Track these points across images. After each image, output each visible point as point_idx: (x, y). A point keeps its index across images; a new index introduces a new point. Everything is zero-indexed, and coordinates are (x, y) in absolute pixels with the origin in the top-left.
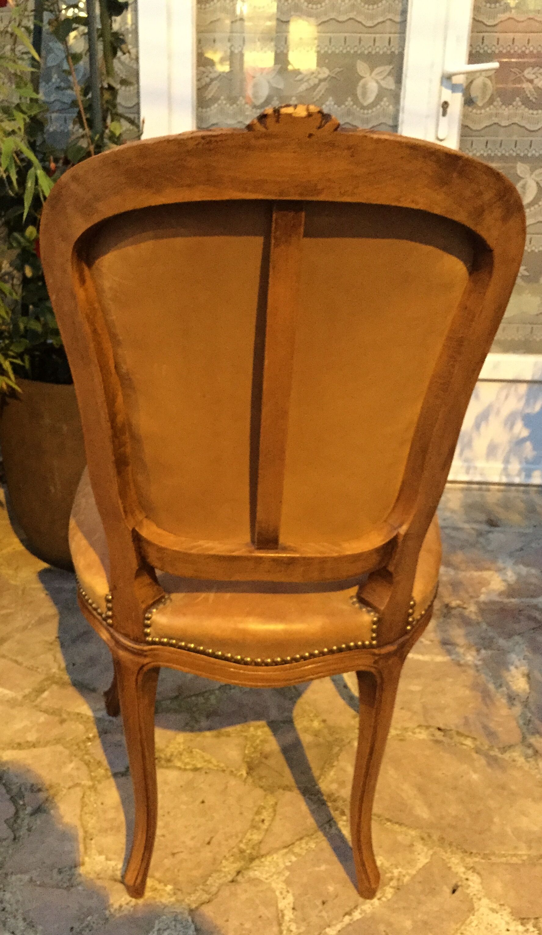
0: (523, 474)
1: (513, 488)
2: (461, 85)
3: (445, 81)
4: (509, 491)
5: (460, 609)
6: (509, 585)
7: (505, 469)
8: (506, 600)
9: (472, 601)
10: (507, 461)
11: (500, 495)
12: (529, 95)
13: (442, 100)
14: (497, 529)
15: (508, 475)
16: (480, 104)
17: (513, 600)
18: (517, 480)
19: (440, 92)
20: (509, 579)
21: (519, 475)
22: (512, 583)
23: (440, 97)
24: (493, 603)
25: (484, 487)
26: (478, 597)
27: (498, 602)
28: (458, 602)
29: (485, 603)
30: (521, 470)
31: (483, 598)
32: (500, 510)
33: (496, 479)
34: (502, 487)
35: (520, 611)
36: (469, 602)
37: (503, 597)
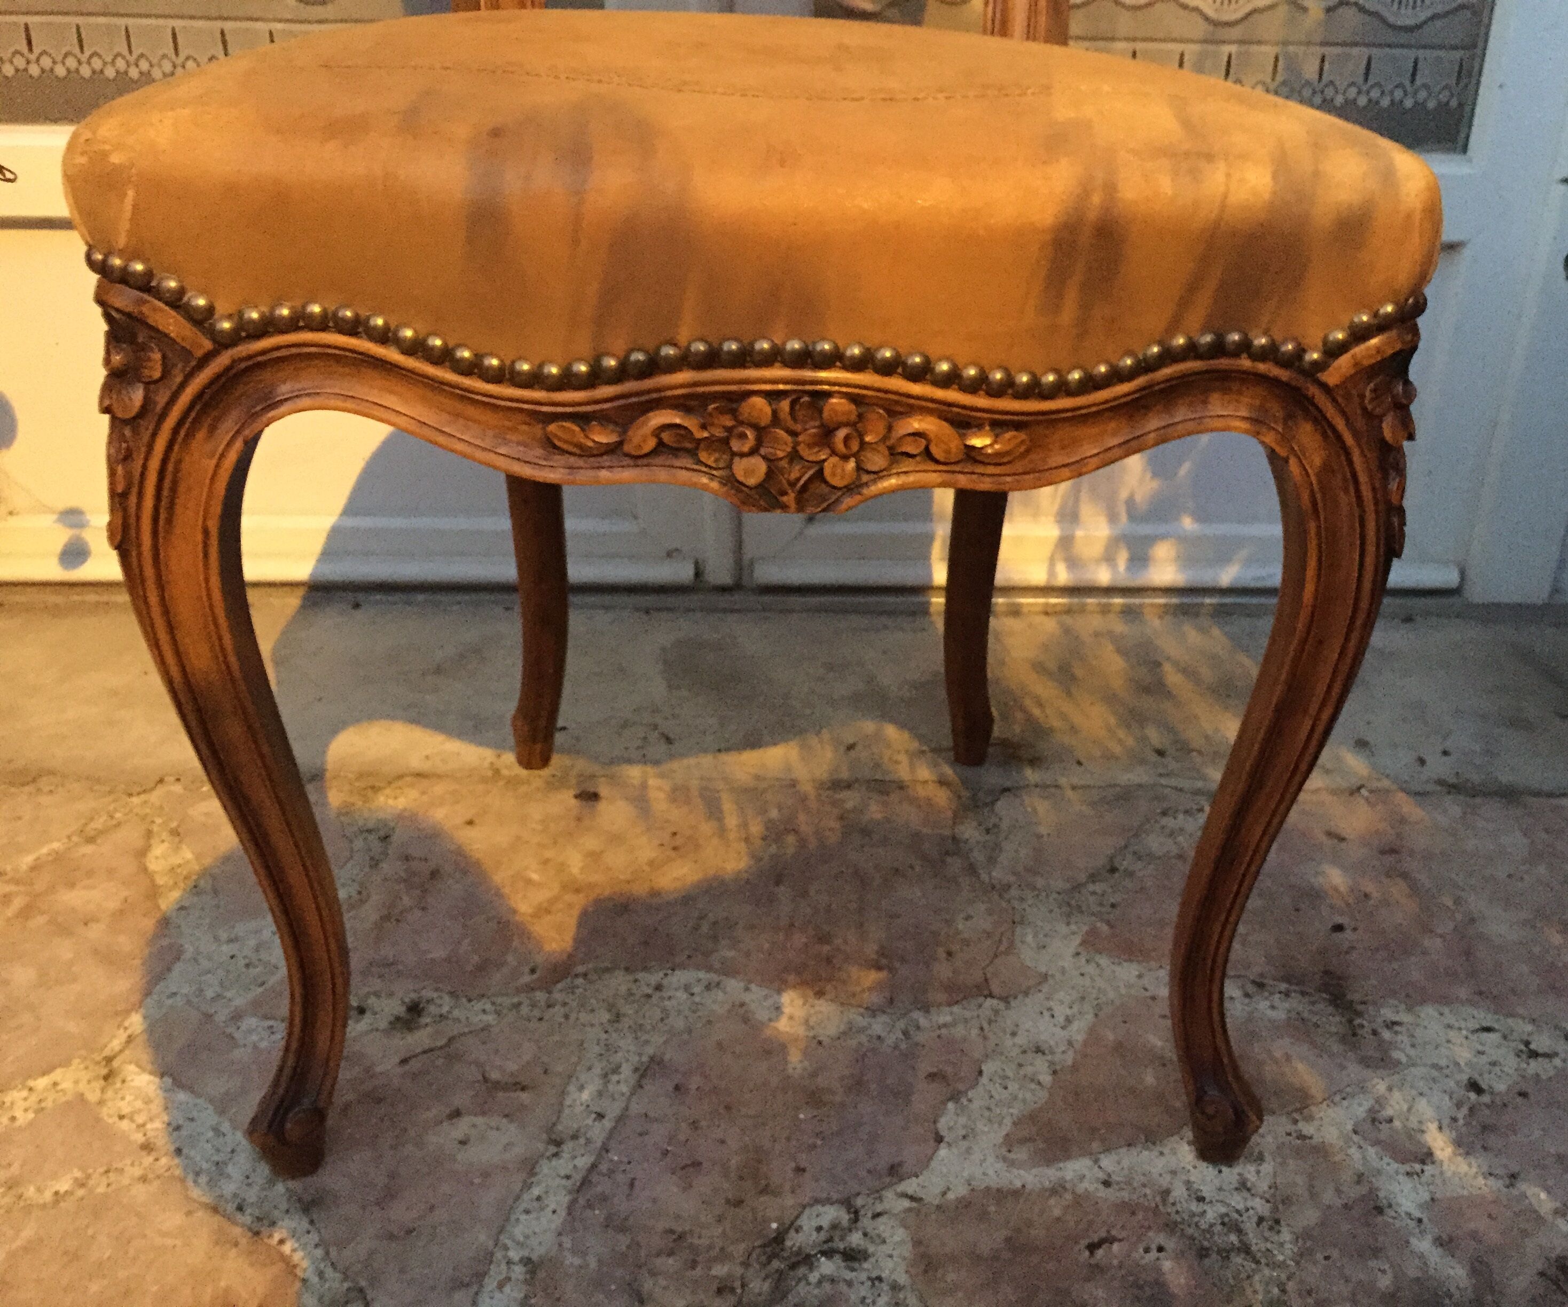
0: (1122, 558)
1: (1091, 601)
5: (827, 1266)
6: (1058, 1073)
7: (1065, 544)
11: (1050, 625)
14: (1031, 775)
15: (1073, 562)
18: (1104, 576)
21: (1109, 558)
22: (1069, 1059)
26: (921, 1166)
28: (828, 1213)
30: (1114, 543)
31: (944, 1174)
32: (1045, 689)
33: (1037, 575)
35: (1092, 1248)
36: (879, 1208)
37: (1021, 1154)
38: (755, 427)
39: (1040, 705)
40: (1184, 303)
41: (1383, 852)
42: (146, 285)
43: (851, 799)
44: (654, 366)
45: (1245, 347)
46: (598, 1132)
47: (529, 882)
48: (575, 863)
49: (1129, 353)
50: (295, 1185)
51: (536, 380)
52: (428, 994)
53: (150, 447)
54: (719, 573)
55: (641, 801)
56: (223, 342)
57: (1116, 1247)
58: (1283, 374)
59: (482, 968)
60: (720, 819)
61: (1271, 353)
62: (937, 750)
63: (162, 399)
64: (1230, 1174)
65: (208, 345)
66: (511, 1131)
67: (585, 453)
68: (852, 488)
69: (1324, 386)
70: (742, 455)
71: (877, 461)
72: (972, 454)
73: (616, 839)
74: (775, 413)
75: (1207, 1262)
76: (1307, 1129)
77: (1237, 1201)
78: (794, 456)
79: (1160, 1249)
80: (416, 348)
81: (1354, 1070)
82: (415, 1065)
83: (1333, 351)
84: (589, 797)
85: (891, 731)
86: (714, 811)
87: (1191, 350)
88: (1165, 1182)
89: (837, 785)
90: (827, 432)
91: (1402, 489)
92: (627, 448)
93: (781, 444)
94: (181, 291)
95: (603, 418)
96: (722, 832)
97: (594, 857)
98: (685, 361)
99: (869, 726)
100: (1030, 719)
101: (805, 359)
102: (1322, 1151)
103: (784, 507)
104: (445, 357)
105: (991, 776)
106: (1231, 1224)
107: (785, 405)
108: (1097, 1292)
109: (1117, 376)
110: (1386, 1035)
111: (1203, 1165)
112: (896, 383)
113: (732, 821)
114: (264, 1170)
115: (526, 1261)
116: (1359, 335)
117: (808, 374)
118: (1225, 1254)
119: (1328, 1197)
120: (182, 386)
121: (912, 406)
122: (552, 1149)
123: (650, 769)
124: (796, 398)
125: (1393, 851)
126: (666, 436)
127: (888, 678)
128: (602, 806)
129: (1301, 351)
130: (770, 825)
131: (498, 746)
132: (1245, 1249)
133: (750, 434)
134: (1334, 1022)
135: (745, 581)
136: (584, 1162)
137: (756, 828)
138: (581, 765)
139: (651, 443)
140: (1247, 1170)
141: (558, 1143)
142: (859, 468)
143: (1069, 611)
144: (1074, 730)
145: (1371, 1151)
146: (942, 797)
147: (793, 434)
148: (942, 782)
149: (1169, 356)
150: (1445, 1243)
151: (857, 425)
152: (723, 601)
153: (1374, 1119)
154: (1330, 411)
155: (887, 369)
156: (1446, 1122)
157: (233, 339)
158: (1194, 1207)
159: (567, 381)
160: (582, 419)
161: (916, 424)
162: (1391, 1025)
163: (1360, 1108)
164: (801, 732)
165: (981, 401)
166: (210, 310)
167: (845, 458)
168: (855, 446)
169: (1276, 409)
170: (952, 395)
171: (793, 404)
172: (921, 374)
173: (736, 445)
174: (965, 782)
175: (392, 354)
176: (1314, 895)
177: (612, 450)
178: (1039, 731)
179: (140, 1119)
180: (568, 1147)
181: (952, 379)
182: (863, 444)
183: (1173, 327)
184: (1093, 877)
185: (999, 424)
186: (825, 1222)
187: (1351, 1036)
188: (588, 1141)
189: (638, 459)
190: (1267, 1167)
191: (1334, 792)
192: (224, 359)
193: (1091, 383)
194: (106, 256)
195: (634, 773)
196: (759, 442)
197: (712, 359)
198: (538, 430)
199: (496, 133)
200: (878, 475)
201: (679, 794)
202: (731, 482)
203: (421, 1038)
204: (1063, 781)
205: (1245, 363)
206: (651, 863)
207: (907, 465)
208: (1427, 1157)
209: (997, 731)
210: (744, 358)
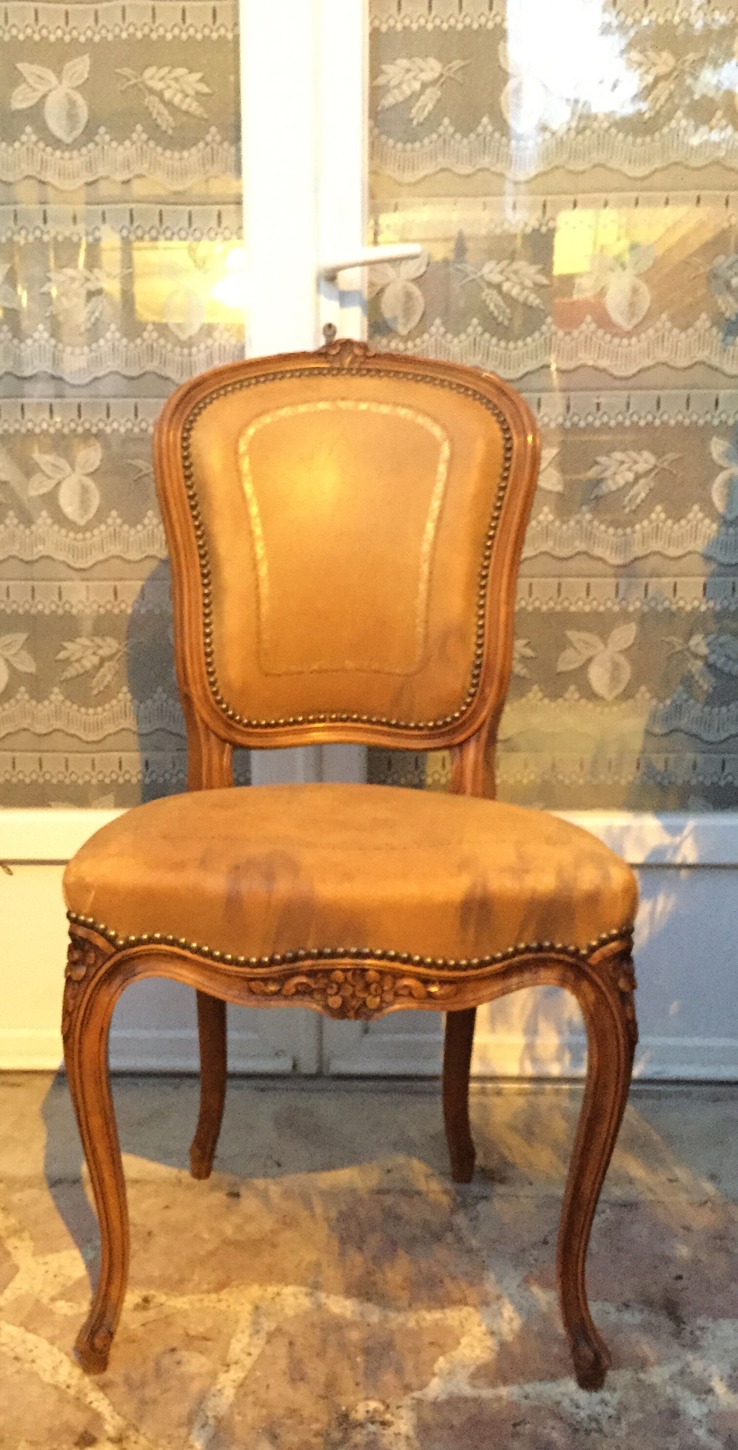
0: (567, 1057)
1: (548, 1087)
2: (359, 293)
3: (323, 284)
4: (543, 1092)
5: (372, 1428)
6: (503, 1345)
7: (530, 1048)
8: (487, 1393)
9: (407, 1401)
10: (531, 1030)
11: (521, 1101)
12: (496, 313)
13: (323, 323)
14: (501, 1189)
15: (535, 1060)
16: (403, 331)
17: (504, 1391)
18: (555, 1070)
19: (317, 305)
20: (505, 1328)
21: (559, 1059)
22: (509, 1338)
23: (318, 315)
24: (454, 1402)
25: (489, 1086)
26: (423, 1386)
27: (466, 1400)
28: (373, 1405)
29: (435, 1405)
30: (561, 1049)
31: (435, 1388)
32: (514, 1140)
33: (512, 1068)
34: (526, 1086)
35: (515, 1425)
36: (399, 1404)
37: (481, 1382)
38: (337, 983)
39: (510, 1149)
40: (522, 930)
41: (715, 1238)
42: (92, 927)
43: (389, 1200)
44: (296, 958)
45: (552, 948)
46: (248, 1362)
47: (202, 1239)
48: (229, 1230)
49: (499, 951)
50: (96, 1377)
51: (247, 964)
52: (152, 1292)
53: (85, 993)
54: (309, 1066)
55: (265, 1196)
56: (119, 949)
57: (528, 1426)
58: (571, 960)
59: (181, 1281)
60: (311, 1209)
61: (564, 950)
62: (441, 1173)
63: (93, 970)
64: (596, 1396)
65: (113, 950)
66: (203, 1359)
67: (265, 994)
68: (379, 1009)
69: (590, 966)
70: (331, 995)
71: (389, 997)
72: (430, 995)
73: (250, 1218)
74: (346, 979)
75: (577, 1436)
76: (642, 1376)
77: (598, 1409)
78: (353, 996)
79: (553, 1428)
80: (198, 951)
81: (676, 1349)
82: (149, 1326)
83: (592, 950)
84: (235, 1195)
85: (416, 1163)
86: (308, 1205)
87: (528, 949)
88: (559, 1398)
89: (380, 1192)
90: (367, 986)
91: (633, 1011)
92: (284, 992)
93: (348, 991)
94: (105, 929)
95: (274, 980)
96: (313, 1216)
97: (238, 1228)
98: (309, 956)
99: (401, 1159)
100: (503, 1158)
101: (359, 955)
102: (652, 1387)
103: (348, 1018)
104: (209, 955)
105: (475, 1188)
106: (593, 1419)
107: (350, 974)
108: (516, 1444)
109: (494, 961)
110: (698, 1333)
111: (581, 1391)
112: (397, 965)
113: (319, 1210)
114: (78, 1371)
115: (215, 1417)
116: (603, 943)
117: (359, 961)
118: (588, 1432)
119: (650, 1407)
120: (100, 967)
121: (403, 975)
122: (225, 1368)
123: (270, 1181)
124: (354, 971)
125: (721, 1238)
126: (300, 988)
127: (413, 1133)
128: (242, 1199)
129: (577, 951)
130: (341, 1213)
131: (181, 1166)
132: (600, 1431)
133: (335, 986)
134: (668, 1325)
135: (324, 1070)
136: (242, 1375)
137: (333, 1214)
138: (228, 1178)
139: (293, 990)
140: (605, 1394)
141: (228, 1366)
142: (382, 1001)
143: (535, 1093)
144: (531, 1165)
145: (679, 1388)
146: (445, 1200)
147: (353, 986)
148: (446, 1192)
149: (517, 952)
150: (712, 1432)
151: (380, 983)
152: (309, 1084)
153: (682, 1373)
154: (595, 976)
155: (393, 959)
156: (725, 1376)
157: (124, 948)
158: (574, 1410)
159: (260, 964)
160: (265, 980)
161: (407, 982)
162: (702, 1329)
163: (675, 1367)
164: (360, 1163)
165: (433, 972)
166: (116, 936)
167: (375, 996)
168: (379, 991)
169: (570, 975)
170: (421, 970)
171: (353, 974)
172: (408, 961)
173: (329, 991)
174: (458, 1193)
175: (187, 953)
176: (667, 1260)
177: (277, 993)
178: (506, 1164)
179: (12, 1346)
180: (233, 1368)
181: (421, 963)
182: (383, 991)
183: (519, 939)
184: (534, 1245)
185: (442, 982)
186: (371, 1409)
187: (677, 1334)
188: (244, 1366)
189: (286, 997)
190: (618, 1395)
191: (691, 1204)
192: (118, 956)
193: (482, 964)
194: (78, 915)
195: (260, 1183)
196: (339, 989)
197: (321, 955)
198: (245, 984)
199: (237, 868)
200: (392, 1003)
201: (287, 1194)
202: (326, 1007)
203: (151, 1314)
204: (521, 1194)
205: (553, 955)
206: (272, 1231)
207: (401, 999)
208: (710, 1391)
209: (479, 1161)
210: (333, 955)
